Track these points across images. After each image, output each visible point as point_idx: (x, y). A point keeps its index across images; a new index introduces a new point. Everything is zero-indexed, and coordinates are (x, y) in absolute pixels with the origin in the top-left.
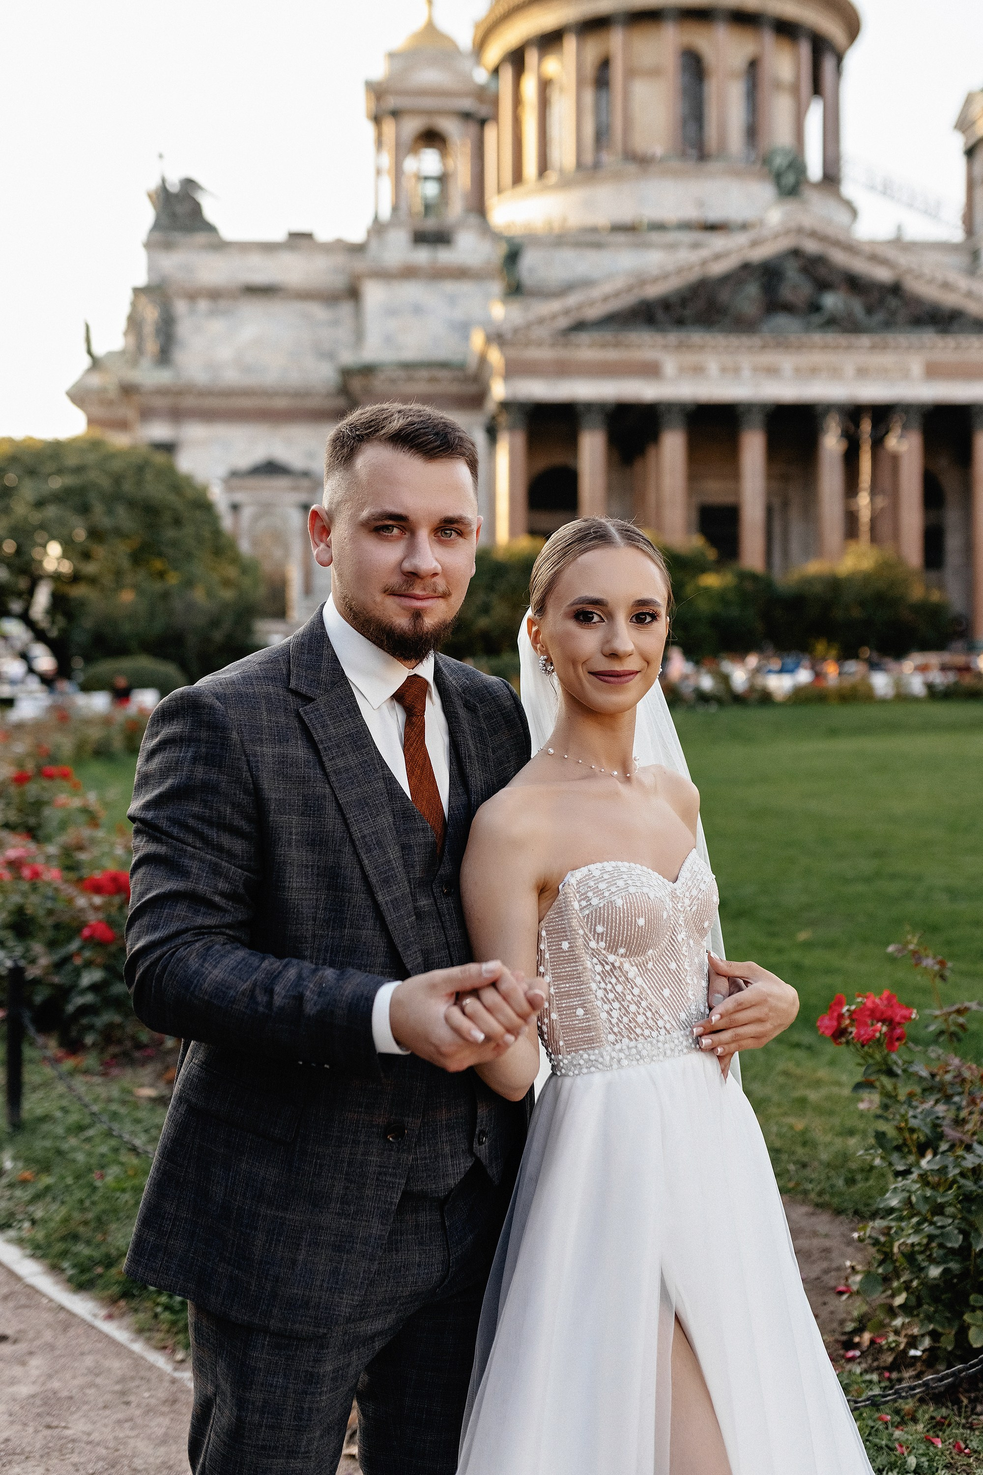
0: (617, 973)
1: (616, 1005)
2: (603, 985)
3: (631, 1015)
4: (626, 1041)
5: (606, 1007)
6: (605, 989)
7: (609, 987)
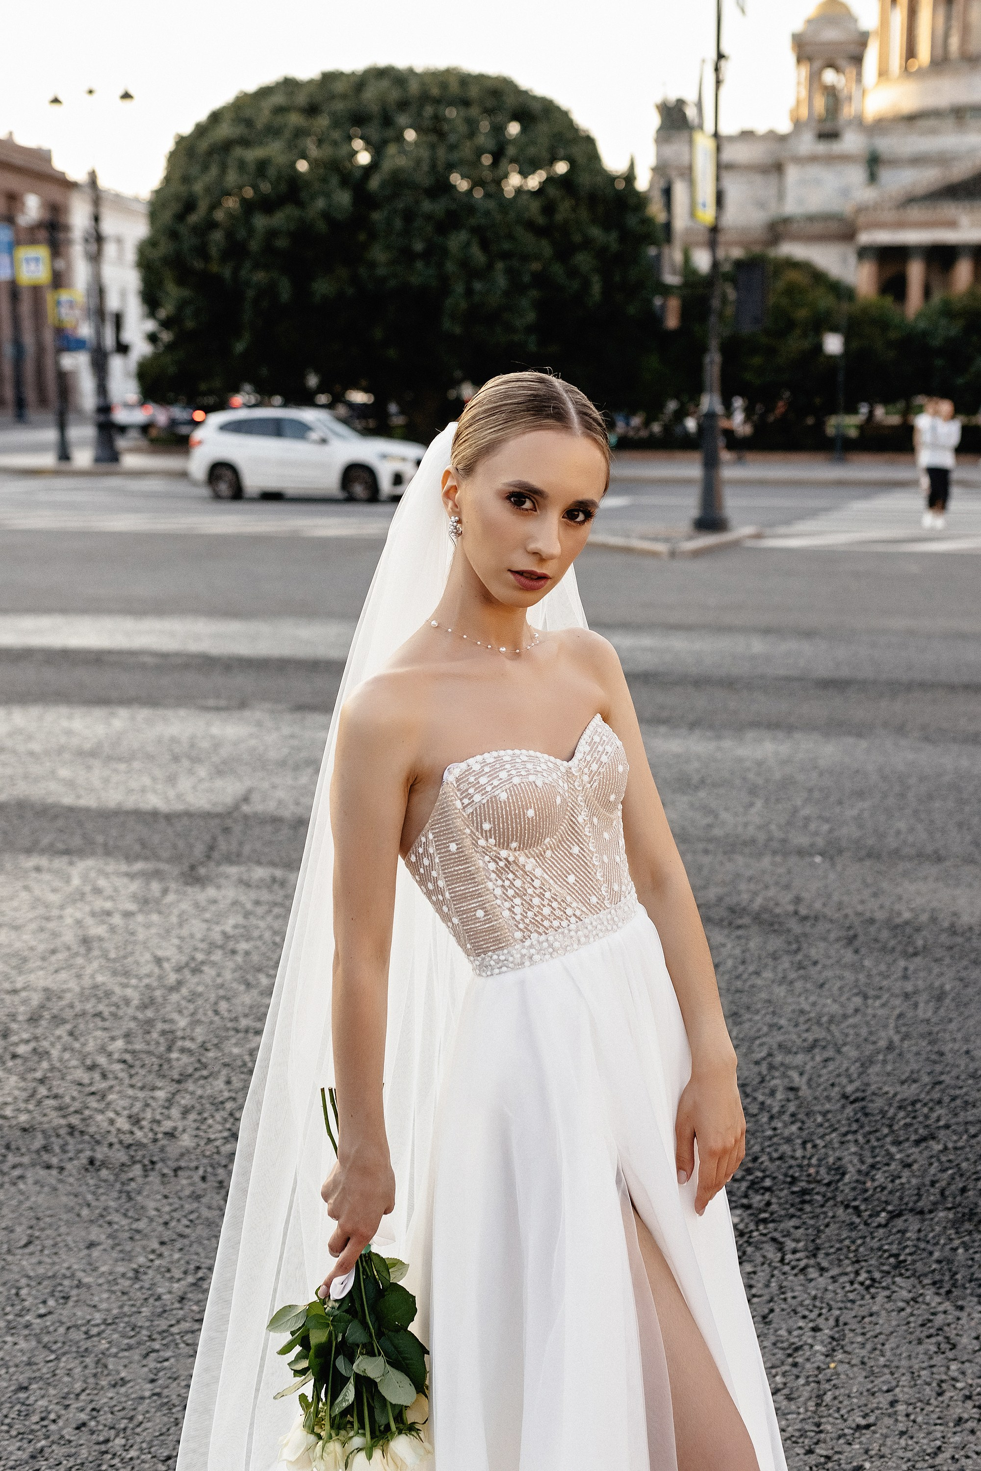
0: (514, 867)
1: (518, 901)
2: (500, 882)
3: (536, 909)
4: (534, 936)
5: (507, 905)
6: (503, 886)
7: (507, 883)
